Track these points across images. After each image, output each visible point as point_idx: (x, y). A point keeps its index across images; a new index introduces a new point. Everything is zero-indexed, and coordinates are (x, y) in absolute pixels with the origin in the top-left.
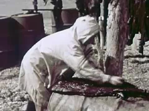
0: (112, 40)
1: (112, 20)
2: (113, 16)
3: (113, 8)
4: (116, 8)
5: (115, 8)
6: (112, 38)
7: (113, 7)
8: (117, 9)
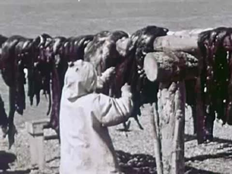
0: (171, 139)
1: (171, 112)
2: (171, 106)
3: (170, 95)
4: (175, 94)
5: (173, 95)
6: (172, 136)
7: (171, 93)
8: (177, 96)
